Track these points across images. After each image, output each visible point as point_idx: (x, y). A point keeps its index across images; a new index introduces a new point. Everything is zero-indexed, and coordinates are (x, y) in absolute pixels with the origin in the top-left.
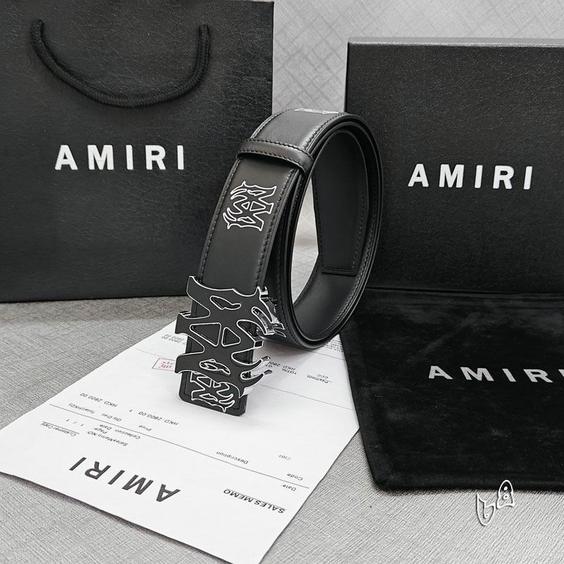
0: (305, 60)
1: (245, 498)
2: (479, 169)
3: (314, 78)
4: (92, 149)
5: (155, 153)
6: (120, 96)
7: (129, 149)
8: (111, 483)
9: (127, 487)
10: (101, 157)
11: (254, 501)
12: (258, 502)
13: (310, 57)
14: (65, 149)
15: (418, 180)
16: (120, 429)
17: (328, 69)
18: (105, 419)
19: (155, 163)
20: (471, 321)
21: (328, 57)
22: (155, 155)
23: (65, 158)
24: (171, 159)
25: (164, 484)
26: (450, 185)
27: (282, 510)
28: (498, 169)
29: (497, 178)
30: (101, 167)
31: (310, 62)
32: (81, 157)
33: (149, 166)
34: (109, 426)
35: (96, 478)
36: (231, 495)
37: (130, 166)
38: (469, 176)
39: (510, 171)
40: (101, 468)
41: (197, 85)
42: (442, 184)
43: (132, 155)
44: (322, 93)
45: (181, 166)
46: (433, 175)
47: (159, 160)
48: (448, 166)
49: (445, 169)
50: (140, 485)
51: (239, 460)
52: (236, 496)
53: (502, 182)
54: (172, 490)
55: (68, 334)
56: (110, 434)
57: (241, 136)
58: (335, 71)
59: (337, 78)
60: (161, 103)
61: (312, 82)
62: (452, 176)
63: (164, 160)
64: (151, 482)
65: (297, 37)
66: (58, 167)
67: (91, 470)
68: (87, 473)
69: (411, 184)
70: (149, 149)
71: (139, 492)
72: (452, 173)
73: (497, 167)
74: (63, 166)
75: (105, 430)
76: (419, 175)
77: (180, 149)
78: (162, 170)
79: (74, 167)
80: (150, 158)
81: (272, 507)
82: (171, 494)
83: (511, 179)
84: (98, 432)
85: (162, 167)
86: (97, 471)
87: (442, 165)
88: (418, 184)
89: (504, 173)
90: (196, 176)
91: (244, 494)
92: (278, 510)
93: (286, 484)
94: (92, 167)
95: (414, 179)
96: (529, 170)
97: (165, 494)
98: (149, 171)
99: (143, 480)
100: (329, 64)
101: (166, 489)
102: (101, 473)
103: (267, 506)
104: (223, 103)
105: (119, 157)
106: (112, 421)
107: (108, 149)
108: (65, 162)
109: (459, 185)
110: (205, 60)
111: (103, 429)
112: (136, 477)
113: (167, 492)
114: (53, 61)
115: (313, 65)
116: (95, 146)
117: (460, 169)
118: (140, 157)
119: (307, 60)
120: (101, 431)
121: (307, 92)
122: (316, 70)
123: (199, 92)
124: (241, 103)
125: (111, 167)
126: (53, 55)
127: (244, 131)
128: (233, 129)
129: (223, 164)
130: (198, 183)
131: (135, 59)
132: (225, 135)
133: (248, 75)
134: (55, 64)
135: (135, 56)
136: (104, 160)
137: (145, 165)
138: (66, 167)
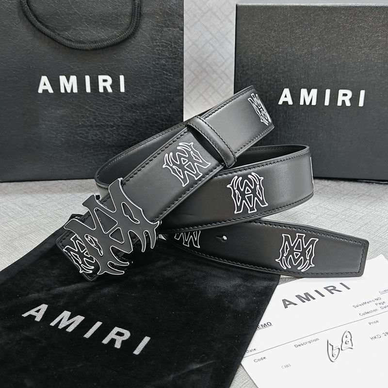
2: (328, 92)
4: (63, 79)
5: (105, 81)
6: (80, 42)
7: (87, 78)
10: (69, 84)
14: (44, 79)
15: (285, 100)
19: (105, 88)
22: (105, 82)
23: (45, 84)
24: (115, 84)
26: (308, 103)
28: (341, 92)
29: (340, 98)
30: (69, 91)
32: (55, 84)
33: (101, 90)
37: (88, 90)
38: (321, 97)
39: (350, 93)
41: (132, 35)
42: (302, 103)
43: (89, 82)
45: (122, 90)
46: (296, 96)
47: (108, 85)
48: (306, 90)
49: (304, 92)
53: (343, 102)
55: (45, 204)
57: (163, 69)
60: (108, 47)
62: (308, 97)
63: (111, 86)
66: (40, 91)
69: (280, 103)
70: (101, 78)
72: (309, 95)
74: (43, 90)
76: (286, 97)
77: (122, 78)
78: (110, 93)
79: (51, 91)
80: (101, 85)
83: (350, 99)
85: (110, 90)
87: (302, 89)
88: (285, 103)
89: (345, 95)
90: (133, 96)
94: (63, 91)
95: (282, 99)
96: (363, 93)
98: (101, 93)
104: (150, 47)
105: (81, 84)
107: (73, 79)
108: (45, 88)
109: (314, 103)
114: (35, 19)
116: (64, 77)
117: (314, 92)
118: (95, 84)
123: (133, 39)
124: (162, 46)
125: (75, 90)
126: (35, 15)
127: (165, 65)
128: (158, 64)
129: (151, 88)
130: (134, 101)
131: (90, 17)
132: (152, 68)
133: (167, 27)
134: (36, 21)
135: (91, 15)
136: (71, 86)
137: (98, 89)
138: (45, 91)
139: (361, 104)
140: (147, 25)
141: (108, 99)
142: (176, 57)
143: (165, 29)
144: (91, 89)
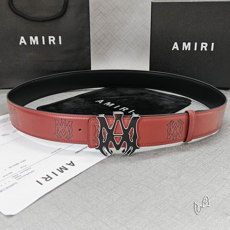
2: (196, 44)
4: (31, 38)
5: (52, 39)
7: (43, 38)
10: (34, 40)
14: (22, 38)
15: (175, 48)
19: (52, 42)
22: (52, 40)
23: (23, 41)
24: (57, 41)
26: (186, 49)
28: (202, 44)
29: (202, 47)
30: (34, 44)
32: (28, 40)
33: (50, 43)
37: (44, 43)
38: (192, 46)
42: (183, 49)
45: (60, 43)
46: (180, 46)
47: (53, 41)
48: (185, 43)
49: (184, 44)
53: (204, 49)
62: (187, 46)
66: (20, 44)
69: (173, 49)
70: (50, 37)
72: (187, 45)
73: (202, 43)
74: (22, 43)
76: (175, 46)
77: (60, 37)
78: (55, 45)
79: (25, 44)
80: (50, 41)
83: (207, 47)
85: (54, 43)
87: (183, 43)
89: (204, 45)
94: (31, 44)
95: (174, 48)
98: (50, 45)
105: (40, 40)
107: (36, 38)
108: (23, 42)
109: (189, 49)
116: (32, 37)
117: (189, 44)
118: (47, 40)
125: (37, 43)
130: (66, 49)
136: (35, 41)
138: (23, 44)
141: (53, 47)
144: (45, 43)
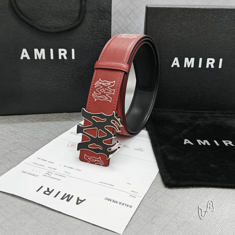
0: (120, 15)
1: (114, 201)
3: (124, 23)
4: (36, 51)
5: (62, 52)
6: (47, 28)
7: (52, 50)
8: (55, 197)
9: (62, 199)
10: (40, 54)
11: (118, 203)
12: (120, 203)
13: (122, 14)
14: (25, 51)
16: (56, 173)
17: (130, 19)
18: (49, 169)
19: (62, 56)
20: (199, 122)
21: (130, 14)
22: (62, 53)
23: (25, 54)
24: (69, 54)
25: (79, 197)
27: (131, 207)
30: (40, 58)
31: (123, 16)
32: (31, 54)
33: (60, 58)
34: (52, 172)
35: (49, 195)
36: (108, 200)
37: (52, 58)
38: (196, 63)
40: (50, 190)
41: (81, 23)
43: (53, 53)
44: (128, 29)
45: (73, 58)
46: (181, 62)
47: (64, 55)
48: (188, 58)
50: (68, 198)
51: (109, 185)
52: (110, 201)
53: (210, 65)
54: (83, 200)
55: (23, 130)
56: (53, 175)
57: (98, 45)
58: (133, 20)
59: (134, 23)
60: (65, 31)
61: (123, 25)
63: (66, 55)
64: (72, 196)
65: (117, 5)
66: (22, 58)
67: (46, 191)
68: (44, 193)
69: (172, 66)
70: (60, 50)
71: (68, 200)
73: (208, 59)
75: (50, 174)
77: (73, 50)
79: (28, 58)
80: (60, 54)
81: (126, 205)
82: (82, 201)
83: (213, 64)
84: (47, 175)
85: (65, 58)
86: (48, 192)
88: (175, 66)
89: (211, 61)
90: (80, 62)
91: (114, 200)
92: (129, 206)
93: (131, 195)
94: (36, 58)
95: (174, 64)
96: (221, 60)
97: (79, 202)
99: (69, 195)
100: (130, 17)
101: (80, 199)
102: (50, 192)
103: (124, 205)
104: (91, 31)
106: (52, 170)
108: (25, 56)
110: (84, 13)
111: (49, 173)
112: (66, 194)
113: (80, 200)
114: (20, 13)
115: (124, 17)
116: (37, 49)
117: (193, 59)
118: (56, 54)
119: (121, 15)
120: (48, 174)
121: (121, 29)
122: (125, 19)
123: (81, 26)
124: (98, 31)
125: (44, 58)
126: (19, 10)
127: (100, 43)
128: (95, 42)
129: (91, 57)
130: (80, 65)
131: (54, 12)
132: (92, 44)
133: (101, 19)
134: (21, 14)
135: (54, 11)
136: (41, 55)
137: (58, 57)
138: (25, 58)
139: (220, 67)
140: (89, 18)
141: (64, 63)
142: (106, 38)
143: (100, 21)
144: (54, 57)
